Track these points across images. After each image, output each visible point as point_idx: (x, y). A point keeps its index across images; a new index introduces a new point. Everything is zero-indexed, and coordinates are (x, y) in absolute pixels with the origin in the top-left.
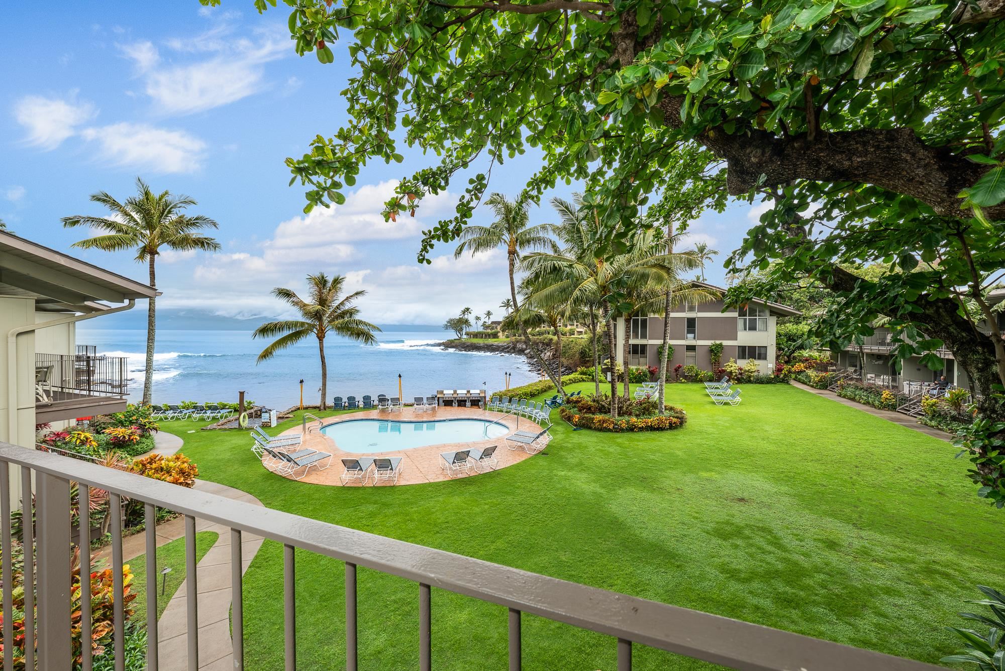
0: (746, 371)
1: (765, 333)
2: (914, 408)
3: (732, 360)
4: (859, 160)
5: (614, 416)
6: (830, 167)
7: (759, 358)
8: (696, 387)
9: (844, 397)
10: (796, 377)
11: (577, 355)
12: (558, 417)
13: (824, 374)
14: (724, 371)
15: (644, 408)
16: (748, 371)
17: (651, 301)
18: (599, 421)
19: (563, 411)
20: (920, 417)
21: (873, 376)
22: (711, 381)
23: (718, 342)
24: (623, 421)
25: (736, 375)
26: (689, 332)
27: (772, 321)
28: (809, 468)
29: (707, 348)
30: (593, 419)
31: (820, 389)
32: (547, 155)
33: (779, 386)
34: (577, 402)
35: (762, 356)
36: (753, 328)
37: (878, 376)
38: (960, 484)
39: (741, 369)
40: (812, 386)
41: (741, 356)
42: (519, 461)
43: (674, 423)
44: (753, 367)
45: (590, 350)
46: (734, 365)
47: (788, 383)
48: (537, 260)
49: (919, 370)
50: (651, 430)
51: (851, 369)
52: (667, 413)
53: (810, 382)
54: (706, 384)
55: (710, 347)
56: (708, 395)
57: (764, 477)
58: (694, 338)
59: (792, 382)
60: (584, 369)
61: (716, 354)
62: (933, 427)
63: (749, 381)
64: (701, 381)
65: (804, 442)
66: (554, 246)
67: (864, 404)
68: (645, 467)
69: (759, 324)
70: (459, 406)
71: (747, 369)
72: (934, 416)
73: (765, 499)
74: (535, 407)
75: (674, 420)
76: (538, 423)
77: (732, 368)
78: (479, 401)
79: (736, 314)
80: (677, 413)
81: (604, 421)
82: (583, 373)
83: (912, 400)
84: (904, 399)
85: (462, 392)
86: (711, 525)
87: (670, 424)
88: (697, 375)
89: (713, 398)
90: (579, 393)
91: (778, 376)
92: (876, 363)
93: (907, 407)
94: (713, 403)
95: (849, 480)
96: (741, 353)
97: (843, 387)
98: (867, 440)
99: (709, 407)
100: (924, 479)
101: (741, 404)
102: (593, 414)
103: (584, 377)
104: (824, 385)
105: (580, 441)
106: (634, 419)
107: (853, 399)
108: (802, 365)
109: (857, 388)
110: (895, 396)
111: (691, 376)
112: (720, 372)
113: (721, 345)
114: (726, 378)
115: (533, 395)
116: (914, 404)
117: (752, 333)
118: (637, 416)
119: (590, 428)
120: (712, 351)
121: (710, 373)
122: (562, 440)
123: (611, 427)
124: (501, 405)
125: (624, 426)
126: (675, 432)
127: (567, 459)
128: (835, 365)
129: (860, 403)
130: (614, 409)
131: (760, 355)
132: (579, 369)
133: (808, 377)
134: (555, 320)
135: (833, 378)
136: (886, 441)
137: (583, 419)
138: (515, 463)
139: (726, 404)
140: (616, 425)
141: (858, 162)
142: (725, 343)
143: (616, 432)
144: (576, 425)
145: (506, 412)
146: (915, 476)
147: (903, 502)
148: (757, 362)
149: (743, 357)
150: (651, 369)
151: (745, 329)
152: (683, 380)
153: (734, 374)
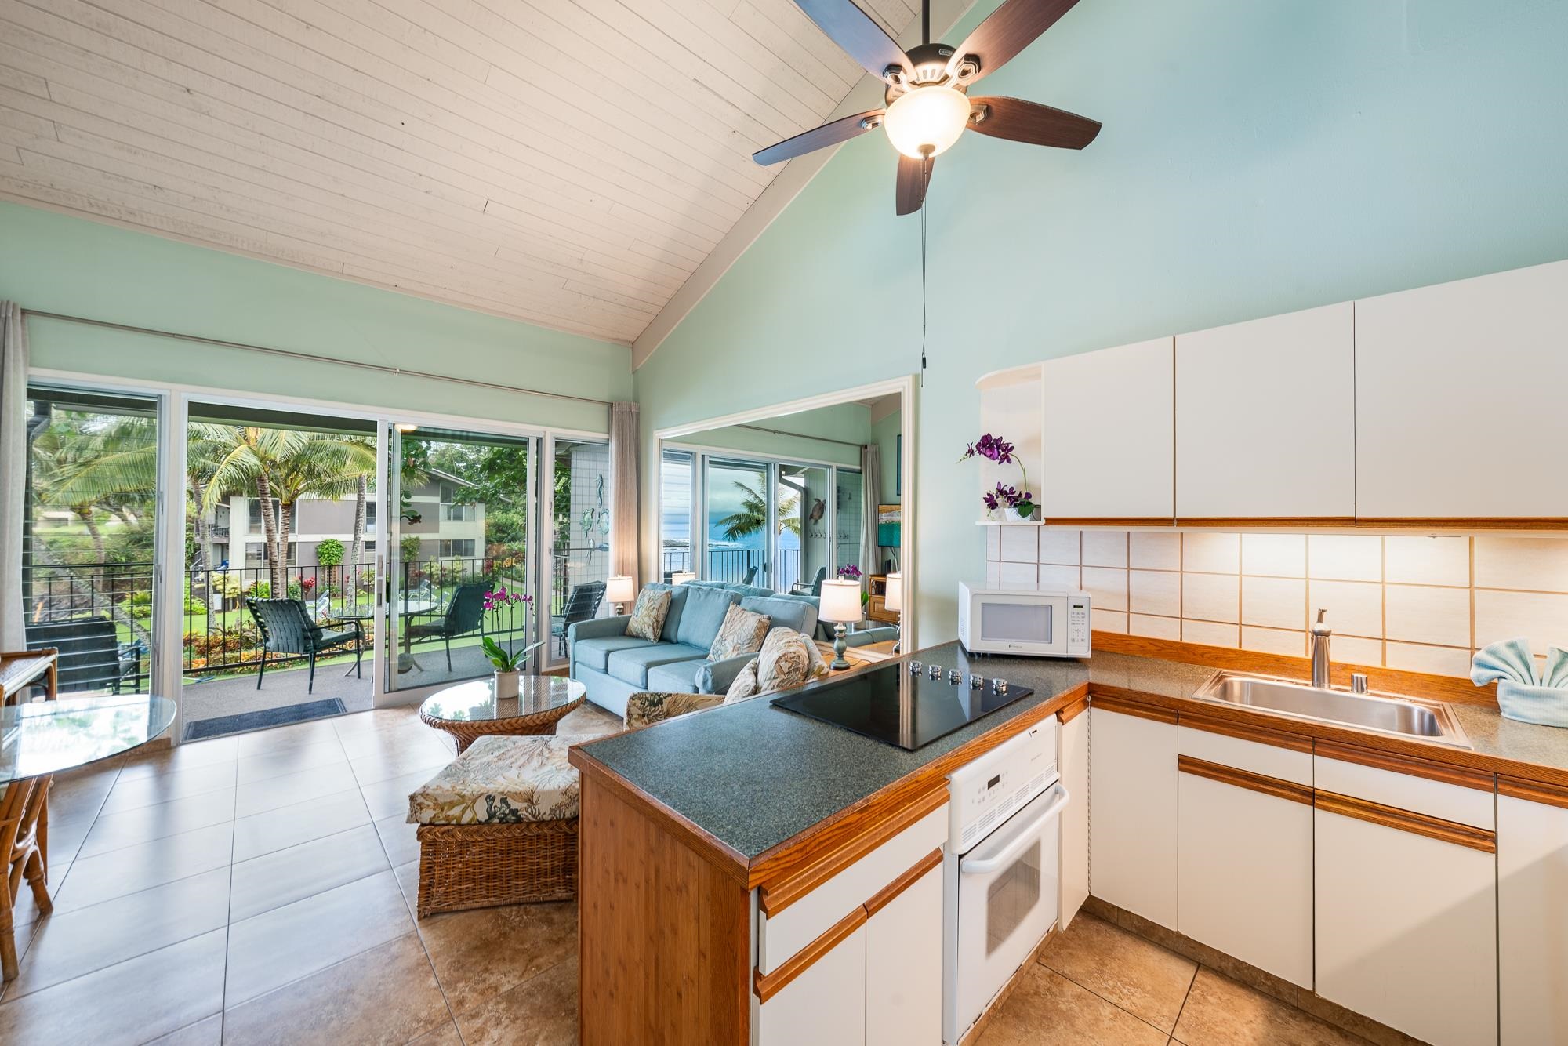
0: (450, 571)
1: (473, 524)
3: (432, 558)
7: (466, 555)
16: (453, 570)
17: (329, 480)
23: (413, 536)
25: (438, 578)
26: (370, 522)
27: (481, 509)
30: (237, 658)
35: (469, 551)
36: (458, 517)
39: (444, 569)
41: (443, 553)
44: (458, 566)
46: (435, 564)
55: (403, 542)
61: (410, 552)
63: (454, 582)
69: (465, 514)
71: (451, 568)
77: (433, 569)
79: (437, 499)
91: (487, 574)
96: (443, 548)
102: (233, 650)
108: (512, 560)
113: (417, 539)
117: (458, 523)
120: (405, 547)
131: (466, 549)
142: (423, 537)
148: (463, 559)
149: (448, 555)
150: (304, 580)
151: (449, 518)
152: (361, 593)
153: (436, 576)
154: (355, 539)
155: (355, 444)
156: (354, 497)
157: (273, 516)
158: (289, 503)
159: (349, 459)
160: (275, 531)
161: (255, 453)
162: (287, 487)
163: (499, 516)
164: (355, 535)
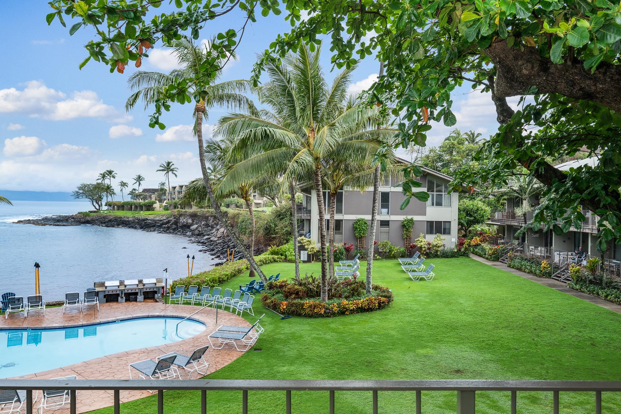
0: (434, 246)
1: (449, 209)
2: (564, 275)
3: (422, 235)
4: (601, 86)
5: (324, 300)
6: (581, 89)
7: (444, 233)
8: (390, 263)
9: (513, 268)
10: (474, 250)
11: (261, 232)
12: (260, 305)
13: (496, 247)
14: (415, 246)
15: (353, 289)
16: (436, 246)
17: (357, 175)
18: (310, 306)
19: (266, 298)
20: (569, 282)
21: (533, 248)
22: (403, 257)
23: (409, 217)
24: (334, 304)
25: (425, 251)
26: (383, 207)
27: (455, 196)
28: (502, 335)
29: (399, 224)
30: (303, 305)
31: (494, 261)
32: (290, 15)
33: (462, 259)
34: (281, 286)
35: (447, 231)
36: (439, 204)
37: (536, 247)
38: (602, 336)
39: (429, 244)
40: (487, 259)
41: (429, 232)
42: (230, 362)
43: (383, 302)
44: (439, 242)
45: (276, 226)
46: (423, 240)
47: (468, 256)
48: (240, 123)
49: (564, 241)
50: (361, 312)
51: (516, 242)
52: (374, 293)
53: (485, 254)
54: (400, 260)
55: (403, 222)
56: (403, 272)
57: (471, 348)
58: (388, 213)
59: (471, 256)
60: (275, 248)
61: (407, 229)
62: (577, 290)
63: (436, 256)
64: (394, 257)
65: (493, 311)
66: (251, 107)
67: (528, 273)
68: (366, 351)
69: (444, 201)
70: (128, 300)
71: (435, 244)
72: (577, 280)
73: (476, 368)
74: (232, 295)
75: (383, 299)
76: (239, 314)
77: (422, 244)
78: (155, 292)
79: (425, 190)
80: (384, 291)
81: (315, 307)
82: (273, 253)
83: (562, 268)
84: (557, 268)
85: (131, 283)
86: (441, 399)
87: (379, 303)
88: (391, 251)
89: (410, 275)
90: (277, 276)
91: (460, 250)
92: (535, 236)
93: (559, 274)
94: (410, 279)
95: (532, 342)
96: (429, 228)
97: (512, 259)
98: (537, 305)
99: (407, 283)
100: (580, 334)
101: (435, 279)
102: (301, 298)
103: (276, 257)
104: (496, 257)
105: (293, 330)
106: (345, 302)
107: (520, 269)
108: (478, 239)
109: (522, 259)
110: (550, 265)
111: (385, 252)
112: (411, 247)
113: (412, 220)
114: (418, 253)
115: (221, 281)
116: (563, 271)
117: (439, 208)
118: (347, 298)
119: (299, 315)
120: (404, 226)
121: (402, 249)
122: (273, 331)
123: (322, 312)
124: (188, 296)
125: (336, 309)
126: (383, 312)
127: (284, 352)
128: (503, 238)
129: (525, 272)
130: (324, 292)
131: (445, 229)
132: (269, 248)
133: (483, 250)
134: (247, 192)
135: (503, 250)
136: (551, 304)
137: (292, 305)
138: (226, 364)
139: (422, 279)
140: (327, 309)
141: (600, 88)
142: (416, 218)
143: (328, 316)
144: (283, 313)
145: (195, 304)
146: (575, 333)
147: (572, 356)
148: (443, 237)
149: (431, 233)
150: (347, 246)
151: (433, 205)
152: (378, 257)
153: (424, 249)
154: (373, 220)
155: (372, 141)
156: (371, 189)
157: (323, 202)
158: (335, 192)
159: (368, 154)
160: (324, 213)
161: (312, 154)
162: (334, 180)
163: (467, 203)
164: (373, 217)
